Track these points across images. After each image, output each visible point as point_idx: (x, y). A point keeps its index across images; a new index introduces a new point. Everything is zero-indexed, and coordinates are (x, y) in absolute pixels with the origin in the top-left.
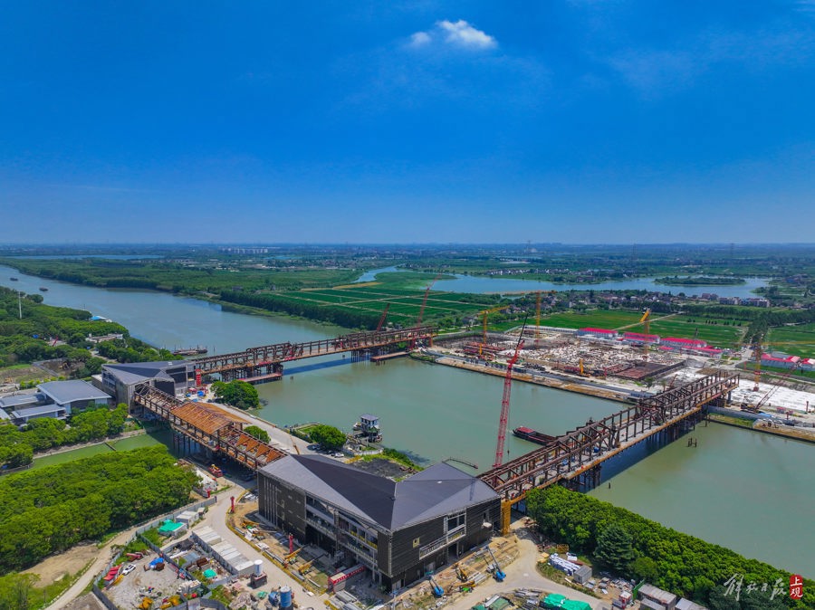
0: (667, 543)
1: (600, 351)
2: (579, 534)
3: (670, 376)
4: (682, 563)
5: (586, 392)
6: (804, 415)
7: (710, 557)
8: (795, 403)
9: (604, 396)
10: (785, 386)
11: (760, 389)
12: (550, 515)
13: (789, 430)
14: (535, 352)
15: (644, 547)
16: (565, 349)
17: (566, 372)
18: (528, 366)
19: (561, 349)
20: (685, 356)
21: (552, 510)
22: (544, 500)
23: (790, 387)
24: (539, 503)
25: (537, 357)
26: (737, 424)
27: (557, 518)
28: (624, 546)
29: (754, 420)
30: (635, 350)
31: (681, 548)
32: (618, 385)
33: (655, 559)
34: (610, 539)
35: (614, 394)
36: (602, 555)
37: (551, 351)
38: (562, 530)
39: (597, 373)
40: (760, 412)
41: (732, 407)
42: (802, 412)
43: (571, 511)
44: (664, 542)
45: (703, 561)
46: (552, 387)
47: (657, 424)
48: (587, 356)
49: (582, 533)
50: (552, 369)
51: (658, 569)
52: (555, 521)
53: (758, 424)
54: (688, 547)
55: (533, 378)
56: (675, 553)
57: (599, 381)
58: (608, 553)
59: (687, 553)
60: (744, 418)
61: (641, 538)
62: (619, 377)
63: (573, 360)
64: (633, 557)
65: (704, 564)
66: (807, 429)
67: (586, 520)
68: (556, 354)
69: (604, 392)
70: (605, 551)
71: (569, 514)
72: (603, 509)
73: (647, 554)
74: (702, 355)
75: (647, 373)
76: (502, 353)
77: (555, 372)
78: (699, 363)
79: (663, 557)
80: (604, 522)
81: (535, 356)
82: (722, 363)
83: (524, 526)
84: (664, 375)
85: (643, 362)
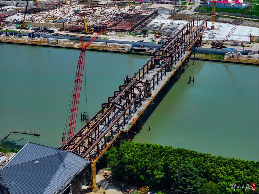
0: (223, 169)
1: (90, 8)
2: (157, 177)
3: (150, 24)
4: (235, 180)
5: (96, 48)
6: (250, 45)
7: (252, 171)
8: (239, 35)
9: (112, 49)
10: (229, 22)
11: (216, 27)
12: (130, 166)
13: (245, 59)
14: (37, 15)
15: (207, 175)
16: (61, 9)
17: (72, 31)
18: (38, 30)
19: (58, 10)
20: (156, 6)
21: (131, 162)
22: (122, 155)
23: (232, 23)
24: (118, 159)
25: (41, 20)
26: (213, 59)
27: (136, 168)
28: (194, 179)
29: (223, 54)
30: (117, 4)
31: (232, 170)
32: (118, 39)
33: (216, 181)
34: (184, 176)
35: (119, 46)
36: (180, 189)
37: (51, 13)
38: (142, 176)
39: (98, 30)
40: (225, 47)
41: (205, 45)
42: (247, 42)
43: (147, 160)
44: (221, 168)
45: (248, 175)
46: (67, 48)
47: (169, 70)
48: (83, 14)
49: (159, 175)
50: (60, 30)
51: (219, 188)
52: (135, 170)
53: (226, 57)
54: (236, 167)
55: (48, 41)
56: (229, 174)
57: (102, 36)
58: (185, 186)
59: (237, 172)
60: (216, 53)
61: (203, 169)
62: (116, 30)
63: (73, 19)
64: (201, 184)
65: (250, 177)
66: (255, 55)
67: (160, 164)
68: (56, 15)
69: (111, 47)
70: (182, 185)
71: (146, 162)
72: (170, 153)
73: (209, 179)
74: (167, 3)
75: (135, 24)
76: (8, 19)
77: (63, 33)
78: (168, 10)
79: (222, 179)
80: (175, 163)
81: (39, 19)
82: (184, 9)
83: (104, 178)
84: (146, 24)
85: (129, 15)
